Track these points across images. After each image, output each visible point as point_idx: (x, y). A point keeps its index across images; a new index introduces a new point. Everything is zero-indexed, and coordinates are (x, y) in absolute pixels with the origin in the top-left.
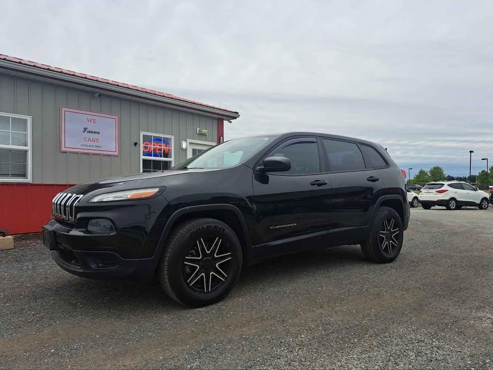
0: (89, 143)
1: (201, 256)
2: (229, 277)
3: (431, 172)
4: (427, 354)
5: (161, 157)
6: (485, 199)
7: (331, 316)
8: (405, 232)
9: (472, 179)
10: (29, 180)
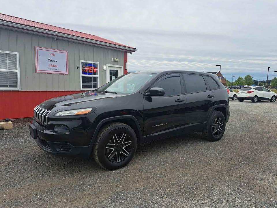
0: (51, 67)
1: (115, 144)
2: (130, 154)
3: (245, 78)
4: (232, 202)
5: (92, 75)
6: (274, 96)
7: (184, 176)
8: (227, 124)
9: (268, 82)
10: (19, 89)
